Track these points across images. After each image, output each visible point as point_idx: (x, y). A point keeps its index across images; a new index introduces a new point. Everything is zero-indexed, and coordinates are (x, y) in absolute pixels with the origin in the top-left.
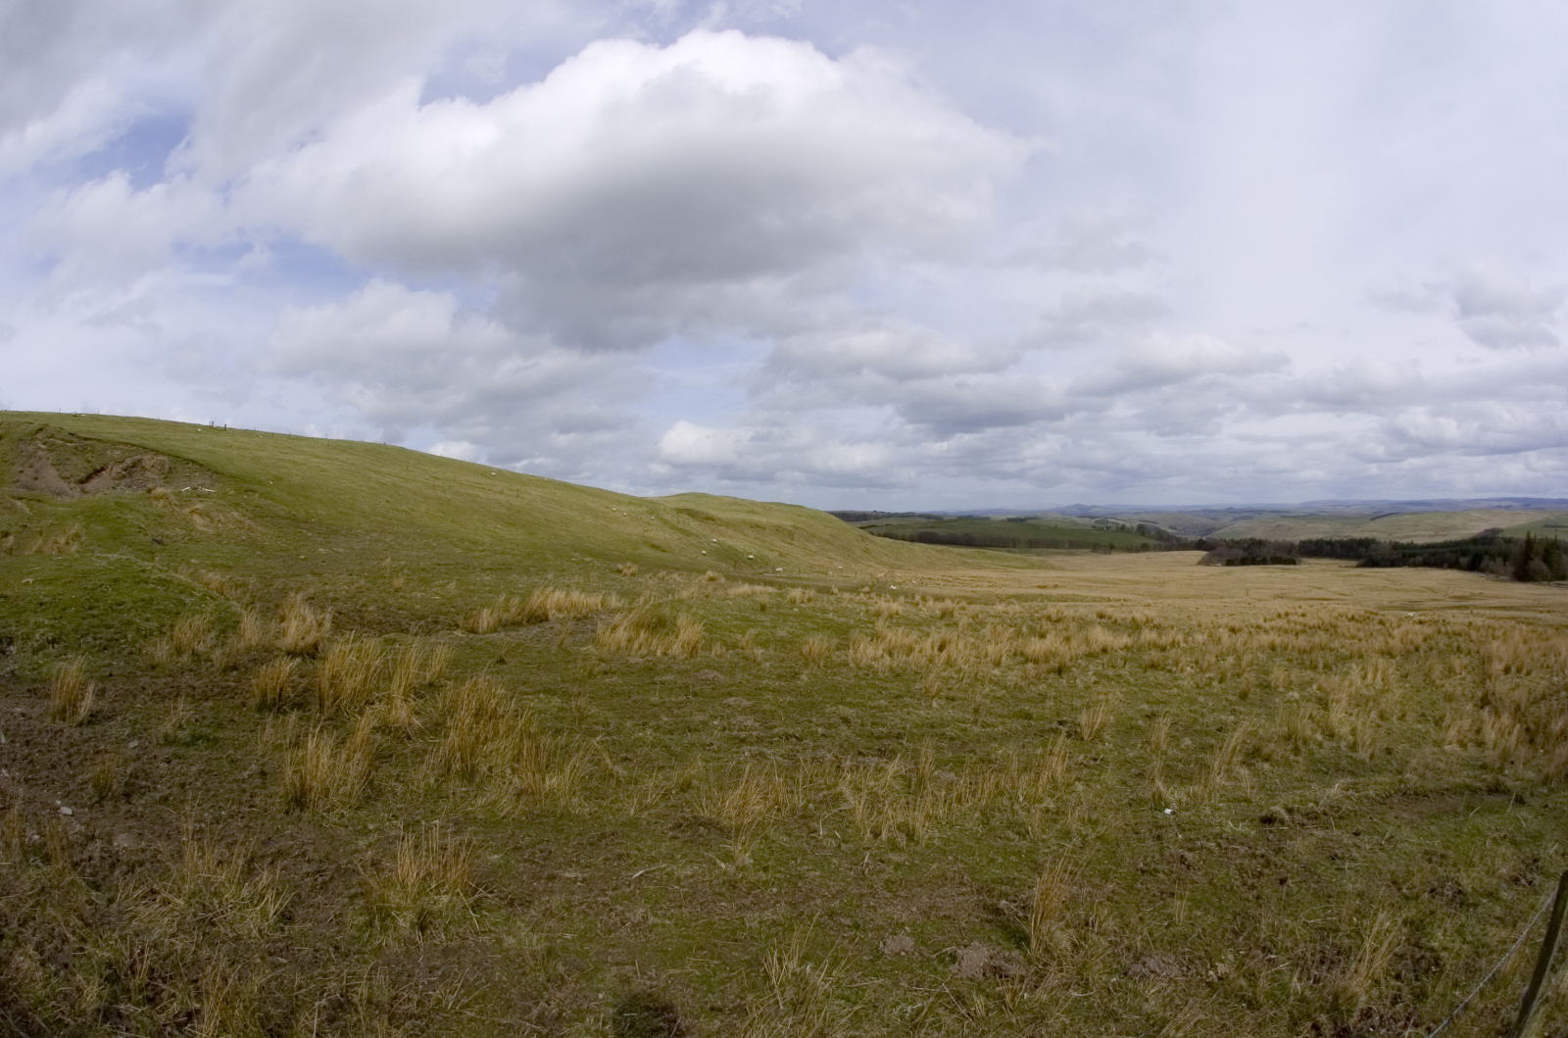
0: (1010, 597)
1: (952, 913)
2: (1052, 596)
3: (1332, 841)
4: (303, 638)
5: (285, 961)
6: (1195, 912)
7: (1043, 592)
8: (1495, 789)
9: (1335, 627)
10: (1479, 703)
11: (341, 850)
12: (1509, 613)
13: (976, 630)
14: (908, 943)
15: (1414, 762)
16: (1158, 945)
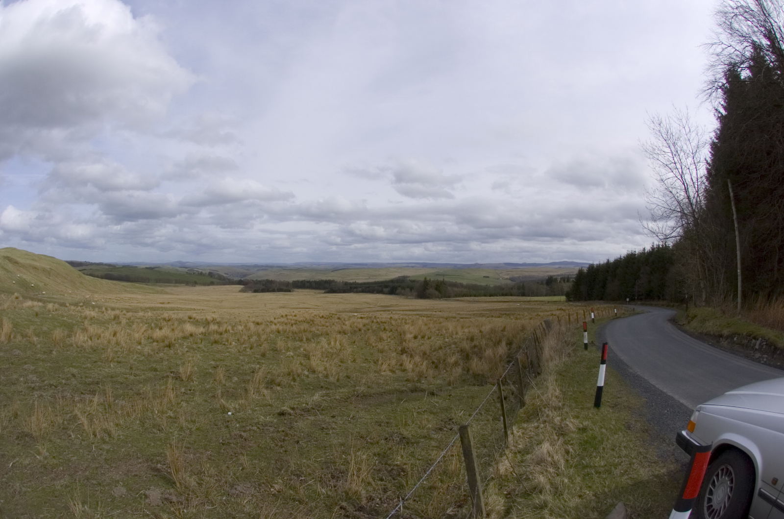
0: (147, 308)
1: (137, 473)
2: (167, 308)
3: (320, 421)
6: (254, 461)
7: (163, 305)
8: (414, 390)
9: (313, 321)
10: (400, 353)
12: (415, 313)
13: (130, 326)
14: (124, 490)
15: (364, 381)
16: (240, 479)
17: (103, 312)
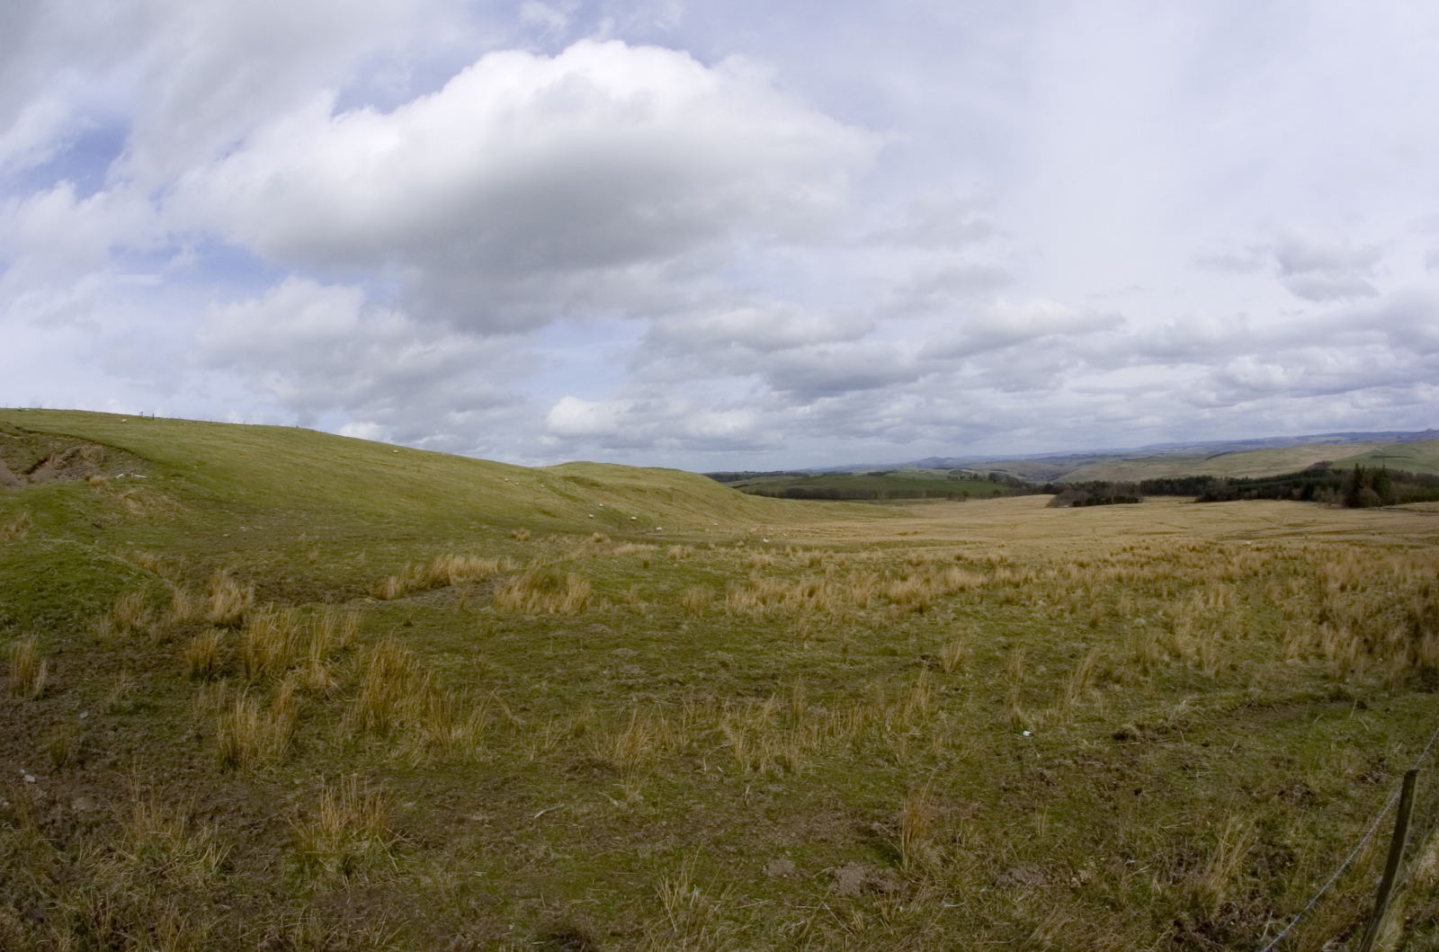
0: (872, 545)
1: (829, 836)
2: (912, 542)
3: (1182, 753)
4: (229, 611)
5: (229, 908)
6: (1056, 824)
7: (905, 538)
8: (1338, 697)
9: (1177, 557)
10: (1317, 619)
11: (272, 805)
12: (1342, 537)
13: (842, 576)
14: (790, 865)
15: (1258, 676)
16: (1023, 856)
17: (788, 555)
